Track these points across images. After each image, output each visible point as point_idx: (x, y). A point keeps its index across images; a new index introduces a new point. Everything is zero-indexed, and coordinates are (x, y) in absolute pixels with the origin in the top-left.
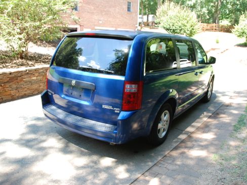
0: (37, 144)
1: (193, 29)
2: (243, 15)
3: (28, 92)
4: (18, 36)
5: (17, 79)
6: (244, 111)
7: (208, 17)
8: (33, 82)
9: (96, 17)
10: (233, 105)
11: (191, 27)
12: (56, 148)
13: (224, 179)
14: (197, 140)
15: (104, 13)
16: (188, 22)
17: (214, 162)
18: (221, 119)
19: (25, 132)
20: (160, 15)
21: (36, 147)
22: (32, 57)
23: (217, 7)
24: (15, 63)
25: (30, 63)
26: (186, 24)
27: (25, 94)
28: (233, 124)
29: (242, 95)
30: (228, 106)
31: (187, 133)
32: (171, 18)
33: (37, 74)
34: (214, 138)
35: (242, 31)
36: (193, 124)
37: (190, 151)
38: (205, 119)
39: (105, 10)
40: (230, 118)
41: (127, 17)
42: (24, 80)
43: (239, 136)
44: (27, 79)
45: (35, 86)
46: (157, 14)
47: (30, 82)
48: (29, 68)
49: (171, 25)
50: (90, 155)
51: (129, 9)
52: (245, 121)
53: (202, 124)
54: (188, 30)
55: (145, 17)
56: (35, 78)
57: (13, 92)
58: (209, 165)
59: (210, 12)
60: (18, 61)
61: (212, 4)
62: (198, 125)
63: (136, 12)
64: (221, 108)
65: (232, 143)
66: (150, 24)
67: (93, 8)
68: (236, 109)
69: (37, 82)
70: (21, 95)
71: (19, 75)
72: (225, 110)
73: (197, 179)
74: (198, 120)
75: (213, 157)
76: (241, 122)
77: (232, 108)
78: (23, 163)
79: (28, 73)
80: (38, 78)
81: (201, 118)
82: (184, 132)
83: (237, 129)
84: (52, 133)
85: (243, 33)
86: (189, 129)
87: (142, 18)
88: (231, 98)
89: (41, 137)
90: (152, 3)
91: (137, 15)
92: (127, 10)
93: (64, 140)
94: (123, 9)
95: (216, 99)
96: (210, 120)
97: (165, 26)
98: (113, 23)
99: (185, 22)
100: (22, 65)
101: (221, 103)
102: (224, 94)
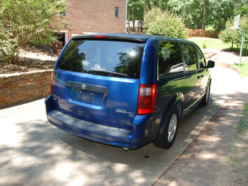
0: (42, 152)
1: (181, 34)
2: (229, 21)
3: (23, 98)
4: (11, 40)
5: (12, 85)
6: (243, 114)
7: (193, 23)
8: (28, 87)
9: (83, 22)
10: (230, 108)
11: (179, 32)
12: (63, 155)
13: (240, 180)
14: (203, 143)
15: (92, 18)
16: (175, 28)
17: (226, 164)
18: (222, 122)
19: (27, 140)
20: (147, 20)
21: (42, 155)
22: (23, 62)
23: (203, 13)
24: (6, 68)
25: (23, 68)
26: (173, 29)
27: (19, 101)
28: (235, 127)
29: (237, 98)
30: (226, 109)
31: (192, 136)
32: (159, 24)
33: (32, 80)
34: (219, 141)
35: (228, 36)
36: (196, 127)
37: (199, 154)
38: (207, 122)
39: (93, 15)
40: (230, 121)
41: (115, 23)
42: (19, 85)
43: (244, 138)
44: (22, 84)
45: (30, 92)
46: (144, 20)
47: (25, 88)
48: (22, 73)
49: (159, 30)
50: (100, 161)
51: (117, 14)
52: (246, 123)
53: (205, 127)
54: (176, 36)
55: (131, 23)
56: (30, 84)
57: (7, 99)
58: (222, 167)
59: (194, 18)
60: (9, 66)
61: (198, 10)
62: (202, 128)
63: (124, 18)
64: (220, 111)
65: (239, 145)
66: (136, 30)
67: (80, 12)
68: (234, 112)
69: (31, 88)
70: (15, 101)
71: (14, 80)
72: (224, 113)
73: (214, 181)
74: (200, 123)
75: (224, 160)
76: (242, 125)
77: (229, 111)
78: (30, 172)
79: (22, 78)
80: (33, 83)
81: (203, 122)
82: (189, 136)
83: (240, 131)
84: (55, 141)
85: (229, 38)
86: (194, 133)
87: (129, 23)
88: (226, 101)
89: (45, 144)
90: (138, 9)
91: (124, 21)
92: (114, 15)
93: (69, 147)
94: (111, 14)
95: (213, 103)
96: (211, 123)
97: (153, 31)
98: (101, 28)
99: (172, 27)
100: (15, 70)
101: (218, 106)
102: (219, 98)
